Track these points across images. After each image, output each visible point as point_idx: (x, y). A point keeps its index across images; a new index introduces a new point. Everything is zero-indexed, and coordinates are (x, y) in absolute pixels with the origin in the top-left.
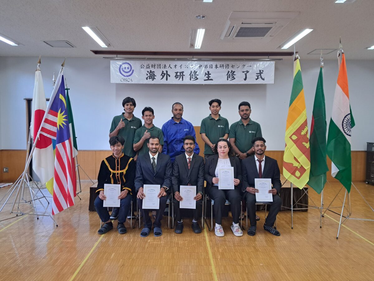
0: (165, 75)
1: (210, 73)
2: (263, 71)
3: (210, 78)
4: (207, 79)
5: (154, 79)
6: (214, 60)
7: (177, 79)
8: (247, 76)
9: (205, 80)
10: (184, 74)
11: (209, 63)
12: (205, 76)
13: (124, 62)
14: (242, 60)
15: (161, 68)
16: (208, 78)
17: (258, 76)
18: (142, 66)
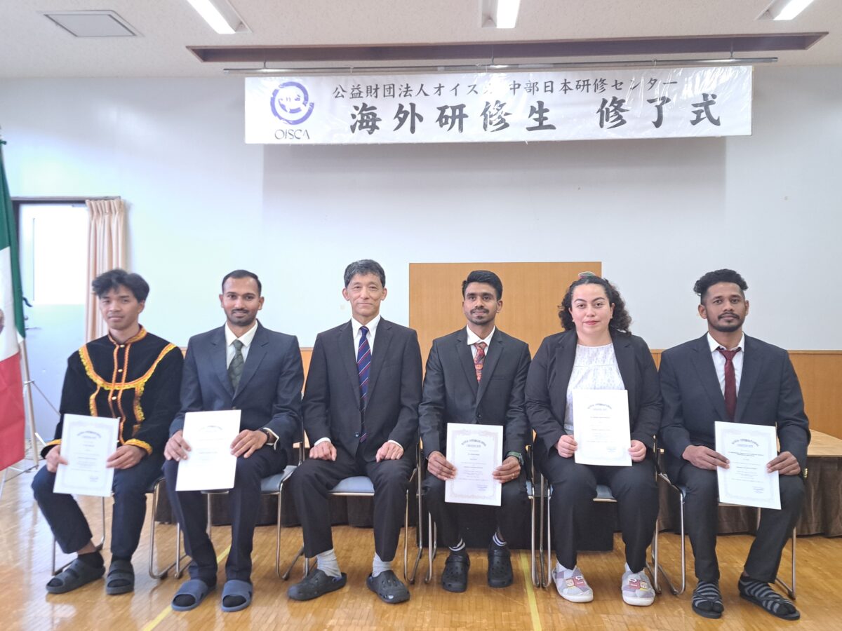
0: (407, 116)
1: (544, 107)
2: (714, 96)
3: (545, 123)
4: (537, 124)
5: (374, 128)
6: (557, 67)
7: (444, 126)
8: (665, 114)
9: (530, 129)
10: (465, 111)
11: (541, 78)
12: (530, 116)
13: (286, 79)
14: (648, 64)
15: (397, 95)
16: (541, 124)
17: (698, 113)
18: (340, 90)
